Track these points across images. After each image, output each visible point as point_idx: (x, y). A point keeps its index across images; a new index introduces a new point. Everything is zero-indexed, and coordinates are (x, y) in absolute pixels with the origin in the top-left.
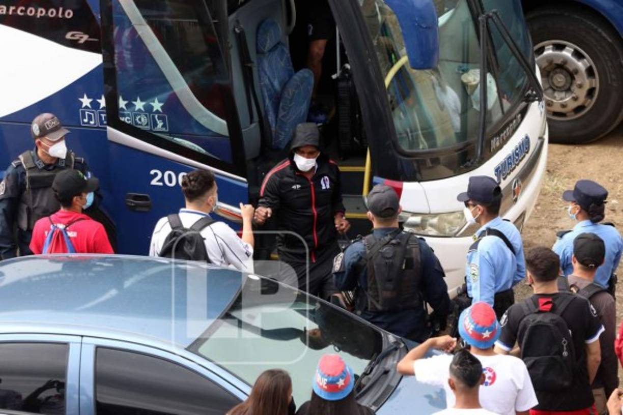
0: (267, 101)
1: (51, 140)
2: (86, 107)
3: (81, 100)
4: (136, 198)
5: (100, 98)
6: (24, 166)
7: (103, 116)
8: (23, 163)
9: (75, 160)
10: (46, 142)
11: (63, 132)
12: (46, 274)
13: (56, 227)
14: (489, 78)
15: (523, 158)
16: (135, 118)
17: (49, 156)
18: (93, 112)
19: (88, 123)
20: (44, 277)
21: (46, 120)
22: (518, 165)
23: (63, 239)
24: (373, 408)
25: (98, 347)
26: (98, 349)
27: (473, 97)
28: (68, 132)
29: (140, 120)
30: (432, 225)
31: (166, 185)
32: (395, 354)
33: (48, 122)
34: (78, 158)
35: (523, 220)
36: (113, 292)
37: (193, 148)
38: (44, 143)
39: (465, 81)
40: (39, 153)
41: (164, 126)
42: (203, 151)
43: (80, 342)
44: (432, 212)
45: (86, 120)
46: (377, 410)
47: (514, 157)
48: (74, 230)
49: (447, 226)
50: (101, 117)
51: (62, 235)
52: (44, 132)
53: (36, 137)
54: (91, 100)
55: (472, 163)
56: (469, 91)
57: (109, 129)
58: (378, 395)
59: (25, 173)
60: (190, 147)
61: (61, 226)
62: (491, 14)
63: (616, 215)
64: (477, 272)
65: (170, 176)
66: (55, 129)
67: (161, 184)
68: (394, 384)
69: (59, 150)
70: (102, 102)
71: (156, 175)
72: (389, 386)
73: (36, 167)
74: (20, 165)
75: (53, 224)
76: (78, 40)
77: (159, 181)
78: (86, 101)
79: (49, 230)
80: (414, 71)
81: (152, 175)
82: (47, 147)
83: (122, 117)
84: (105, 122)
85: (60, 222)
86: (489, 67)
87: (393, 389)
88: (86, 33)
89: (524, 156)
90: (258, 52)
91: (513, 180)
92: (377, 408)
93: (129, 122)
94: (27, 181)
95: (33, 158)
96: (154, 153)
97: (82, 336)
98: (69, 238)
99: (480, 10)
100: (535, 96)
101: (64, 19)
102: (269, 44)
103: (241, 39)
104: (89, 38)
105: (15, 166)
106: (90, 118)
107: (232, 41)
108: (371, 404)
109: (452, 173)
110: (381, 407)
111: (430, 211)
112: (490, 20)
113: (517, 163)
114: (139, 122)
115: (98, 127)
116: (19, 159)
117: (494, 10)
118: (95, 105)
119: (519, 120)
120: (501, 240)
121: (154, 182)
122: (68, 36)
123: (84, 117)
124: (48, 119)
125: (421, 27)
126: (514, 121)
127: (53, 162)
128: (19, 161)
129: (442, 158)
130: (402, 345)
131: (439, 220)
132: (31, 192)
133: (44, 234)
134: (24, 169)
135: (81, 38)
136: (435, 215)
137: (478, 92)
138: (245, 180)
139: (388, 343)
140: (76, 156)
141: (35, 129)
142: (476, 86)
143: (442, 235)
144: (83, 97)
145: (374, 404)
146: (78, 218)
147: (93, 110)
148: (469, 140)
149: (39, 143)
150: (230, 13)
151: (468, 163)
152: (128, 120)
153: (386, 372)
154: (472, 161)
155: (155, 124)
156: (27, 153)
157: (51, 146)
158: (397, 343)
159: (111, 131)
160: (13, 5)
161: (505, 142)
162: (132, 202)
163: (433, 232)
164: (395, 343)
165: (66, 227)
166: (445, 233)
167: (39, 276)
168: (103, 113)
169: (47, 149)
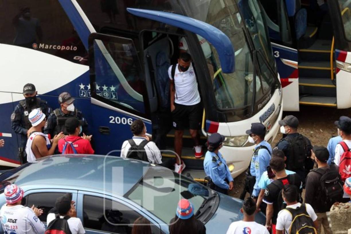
0: (161, 87)
1: (68, 103)
2: (82, 89)
3: (80, 86)
4: (103, 128)
5: (88, 85)
6: (56, 115)
7: (89, 93)
8: (55, 114)
9: (78, 112)
10: (66, 105)
11: (73, 100)
12: (64, 163)
13: (68, 143)
14: (257, 78)
15: (272, 113)
16: (103, 94)
17: (67, 110)
18: (85, 91)
19: (83, 96)
20: (63, 164)
21: (65, 95)
22: (269, 116)
23: (71, 148)
24: (204, 223)
25: (84, 195)
26: (85, 196)
27: (250, 86)
28: (74, 99)
29: (105, 95)
30: (232, 142)
31: (116, 123)
32: (214, 199)
33: (66, 96)
34: (79, 111)
35: (272, 140)
36: (93, 171)
37: (128, 107)
38: (64, 105)
39: (247, 79)
40: (62, 109)
41: (116, 97)
42: (132, 108)
43: (77, 193)
44: (232, 136)
45: (82, 95)
46: (206, 223)
47: (268, 113)
48: (77, 144)
49: (238, 142)
50: (88, 93)
51: (71, 146)
52: (64, 100)
53: (61, 103)
54: (84, 86)
55: (249, 115)
56: (248, 83)
57: (92, 98)
58: (206, 217)
59: (56, 118)
60: (127, 107)
61: (70, 142)
62: (258, 50)
63: (313, 138)
64: (258, 165)
65: (118, 119)
66: (69, 99)
67: (114, 122)
68: (213, 212)
69: (71, 108)
70: (89, 87)
71: (112, 118)
72: (211, 213)
73: (61, 115)
74: (54, 115)
75: (66, 142)
76: (79, 60)
77: (113, 121)
78: (82, 86)
79: (65, 144)
80: (225, 74)
81: (110, 119)
82: (66, 107)
83: (97, 93)
84: (90, 96)
85: (69, 141)
86: (257, 72)
87: (213, 215)
88: (82, 57)
89: (272, 112)
90: (157, 66)
91: (267, 122)
92: (205, 223)
93: (100, 96)
94: (57, 121)
95: (60, 112)
96: (111, 109)
97: (78, 190)
98: (74, 147)
99: (253, 49)
100: (277, 86)
101: (73, 51)
102: (162, 62)
103: (149, 60)
104: (84, 59)
105: (52, 115)
106: (84, 94)
107: (145, 61)
108: (203, 220)
109: (240, 119)
110: (207, 222)
111: (231, 136)
112: (258, 53)
113: (269, 115)
114: (105, 96)
115: (87, 98)
116: (53, 112)
117: (260, 49)
118: (86, 88)
119: (270, 96)
120: (266, 150)
121: (111, 122)
122: (75, 58)
123: (81, 93)
124: (66, 95)
125: (227, 55)
126: (268, 97)
127: (68, 113)
128: (53, 113)
129: (236, 112)
130: (217, 195)
131: (235, 139)
132: (59, 126)
133: (62, 146)
134: (56, 117)
135: (80, 59)
136: (233, 137)
137: (252, 84)
138: (150, 121)
139: (211, 194)
140: (78, 111)
141: (60, 99)
142: (251, 81)
143: (235, 146)
144: (81, 85)
145: (204, 221)
146: (77, 139)
147: (85, 90)
148: (248, 105)
149: (62, 105)
150: (145, 49)
151: (248, 115)
152: (100, 95)
153: (210, 207)
154: (249, 113)
155: (112, 97)
156: (57, 110)
157: (68, 106)
158: (215, 194)
159: (92, 100)
160: (51, 45)
161: (264, 106)
162: (101, 130)
163: (232, 144)
164: (214, 194)
165: (72, 142)
166: (237, 145)
167: (61, 163)
168: (89, 92)
169: (66, 108)
